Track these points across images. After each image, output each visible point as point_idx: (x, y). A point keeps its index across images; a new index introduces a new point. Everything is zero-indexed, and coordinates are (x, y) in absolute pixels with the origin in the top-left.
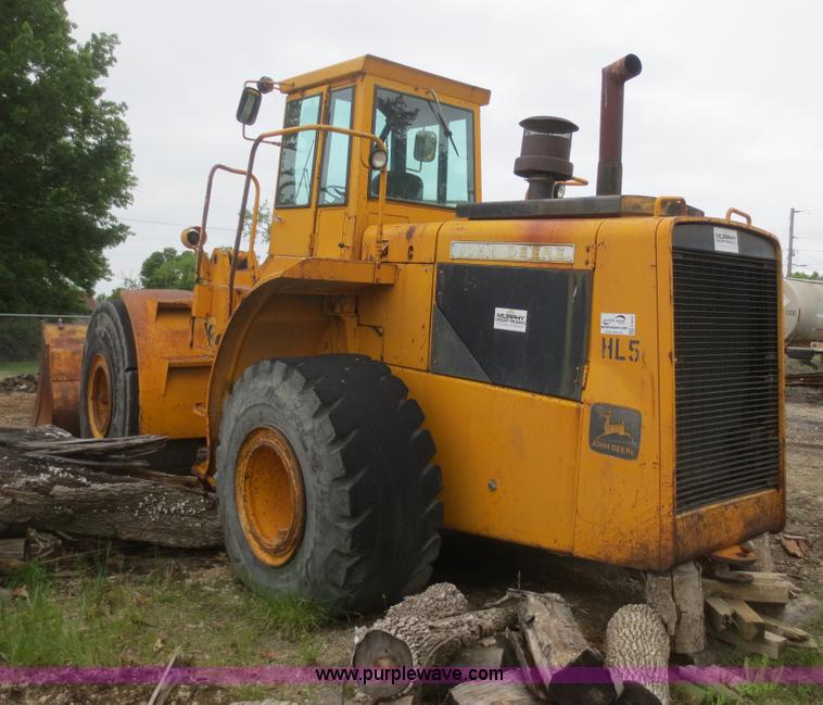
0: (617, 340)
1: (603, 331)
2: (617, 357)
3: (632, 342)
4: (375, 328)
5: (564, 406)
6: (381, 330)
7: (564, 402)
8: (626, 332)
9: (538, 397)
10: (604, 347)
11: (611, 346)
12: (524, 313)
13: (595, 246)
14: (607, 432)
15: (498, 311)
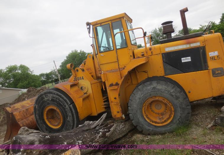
0: (214, 57)
1: (210, 56)
2: (215, 60)
3: (218, 56)
4: (144, 72)
5: (205, 72)
6: (146, 72)
7: (204, 71)
8: (216, 55)
9: (197, 72)
10: (211, 59)
11: (213, 58)
12: (190, 57)
13: (205, 41)
14: (217, 73)
15: (182, 59)
